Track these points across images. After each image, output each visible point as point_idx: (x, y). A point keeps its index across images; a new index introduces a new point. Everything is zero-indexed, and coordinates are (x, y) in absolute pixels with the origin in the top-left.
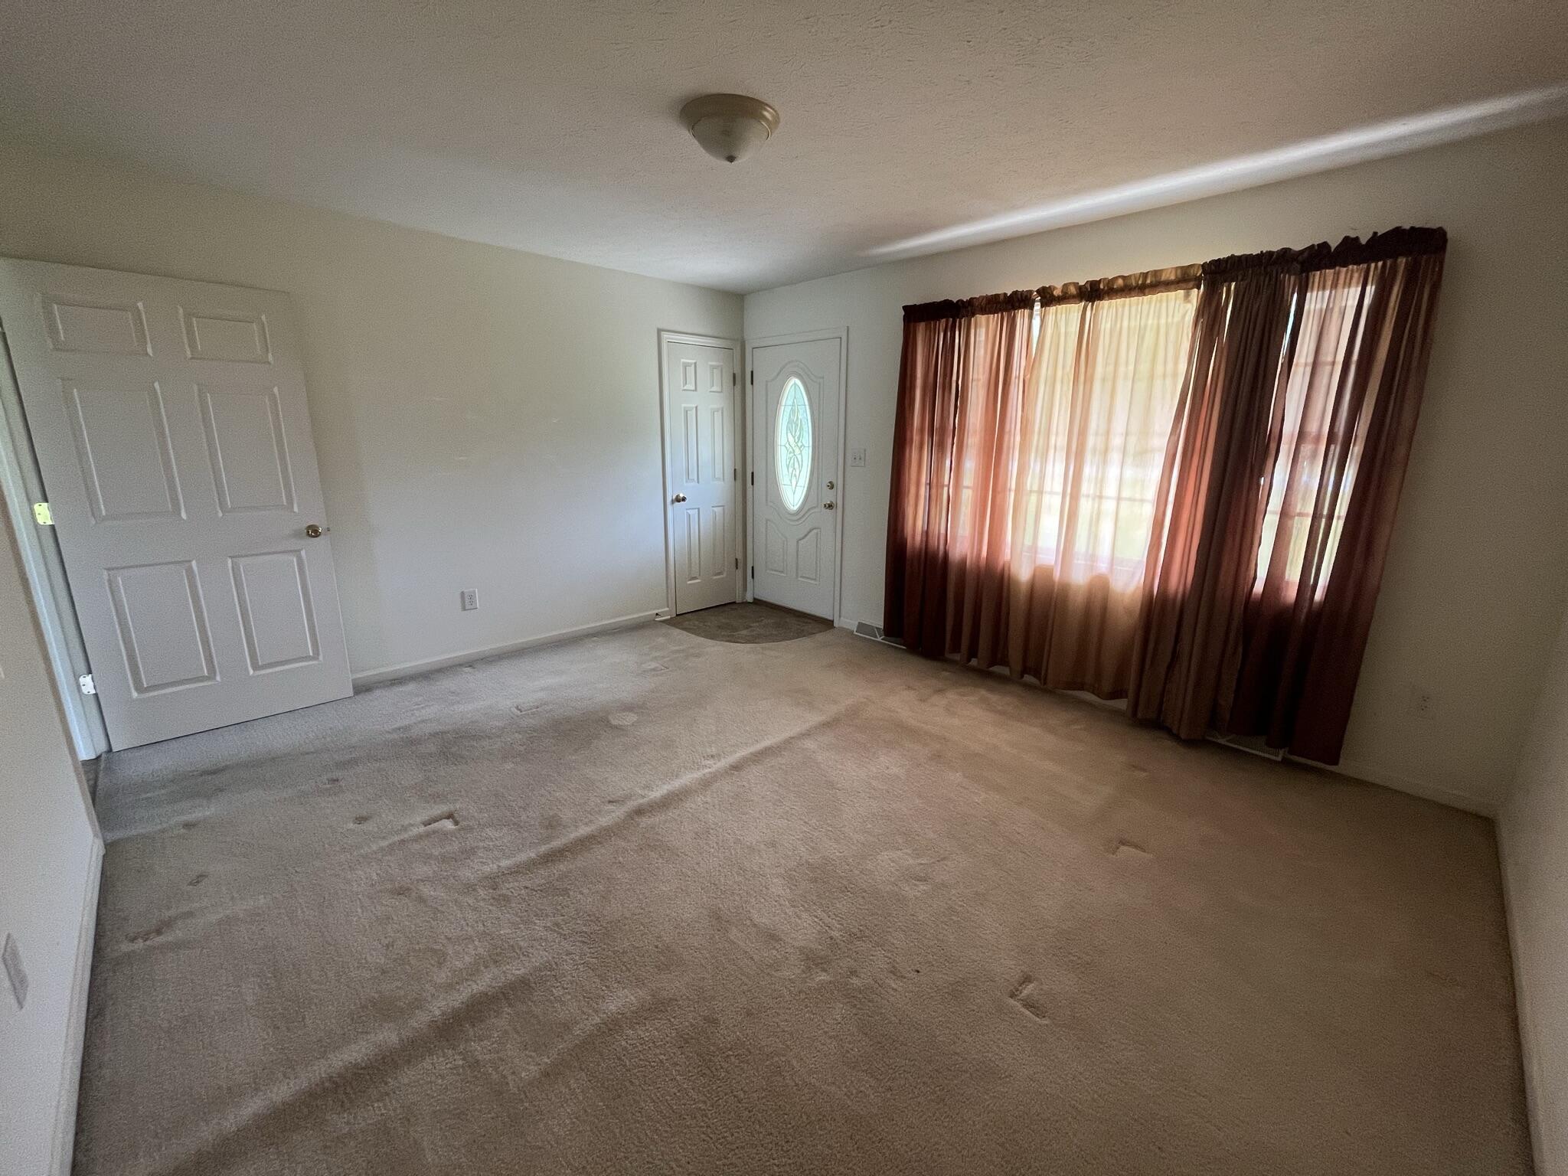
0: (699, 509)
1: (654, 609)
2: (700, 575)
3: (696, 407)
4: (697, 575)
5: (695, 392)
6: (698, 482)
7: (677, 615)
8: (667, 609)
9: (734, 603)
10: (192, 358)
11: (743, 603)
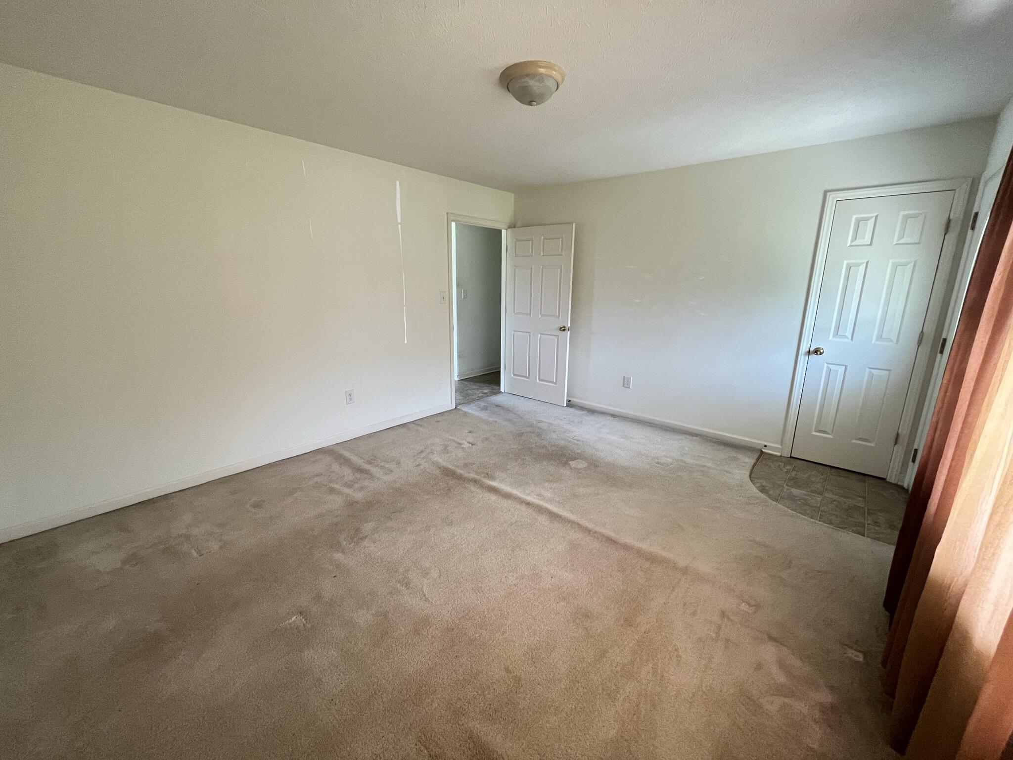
0: (846, 367)
1: (764, 441)
2: (832, 432)
3: (867, 263)
4: (829, 430)
5: (870, 247)
6: (852, 339)
7: (791, 457)
8: (780, 447)
9: (884, 479)
10: (543, 256)
11: (897, 485)
